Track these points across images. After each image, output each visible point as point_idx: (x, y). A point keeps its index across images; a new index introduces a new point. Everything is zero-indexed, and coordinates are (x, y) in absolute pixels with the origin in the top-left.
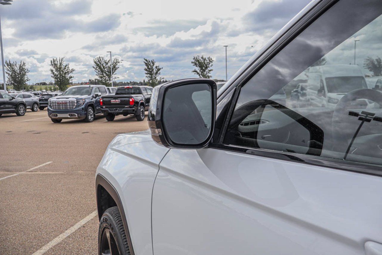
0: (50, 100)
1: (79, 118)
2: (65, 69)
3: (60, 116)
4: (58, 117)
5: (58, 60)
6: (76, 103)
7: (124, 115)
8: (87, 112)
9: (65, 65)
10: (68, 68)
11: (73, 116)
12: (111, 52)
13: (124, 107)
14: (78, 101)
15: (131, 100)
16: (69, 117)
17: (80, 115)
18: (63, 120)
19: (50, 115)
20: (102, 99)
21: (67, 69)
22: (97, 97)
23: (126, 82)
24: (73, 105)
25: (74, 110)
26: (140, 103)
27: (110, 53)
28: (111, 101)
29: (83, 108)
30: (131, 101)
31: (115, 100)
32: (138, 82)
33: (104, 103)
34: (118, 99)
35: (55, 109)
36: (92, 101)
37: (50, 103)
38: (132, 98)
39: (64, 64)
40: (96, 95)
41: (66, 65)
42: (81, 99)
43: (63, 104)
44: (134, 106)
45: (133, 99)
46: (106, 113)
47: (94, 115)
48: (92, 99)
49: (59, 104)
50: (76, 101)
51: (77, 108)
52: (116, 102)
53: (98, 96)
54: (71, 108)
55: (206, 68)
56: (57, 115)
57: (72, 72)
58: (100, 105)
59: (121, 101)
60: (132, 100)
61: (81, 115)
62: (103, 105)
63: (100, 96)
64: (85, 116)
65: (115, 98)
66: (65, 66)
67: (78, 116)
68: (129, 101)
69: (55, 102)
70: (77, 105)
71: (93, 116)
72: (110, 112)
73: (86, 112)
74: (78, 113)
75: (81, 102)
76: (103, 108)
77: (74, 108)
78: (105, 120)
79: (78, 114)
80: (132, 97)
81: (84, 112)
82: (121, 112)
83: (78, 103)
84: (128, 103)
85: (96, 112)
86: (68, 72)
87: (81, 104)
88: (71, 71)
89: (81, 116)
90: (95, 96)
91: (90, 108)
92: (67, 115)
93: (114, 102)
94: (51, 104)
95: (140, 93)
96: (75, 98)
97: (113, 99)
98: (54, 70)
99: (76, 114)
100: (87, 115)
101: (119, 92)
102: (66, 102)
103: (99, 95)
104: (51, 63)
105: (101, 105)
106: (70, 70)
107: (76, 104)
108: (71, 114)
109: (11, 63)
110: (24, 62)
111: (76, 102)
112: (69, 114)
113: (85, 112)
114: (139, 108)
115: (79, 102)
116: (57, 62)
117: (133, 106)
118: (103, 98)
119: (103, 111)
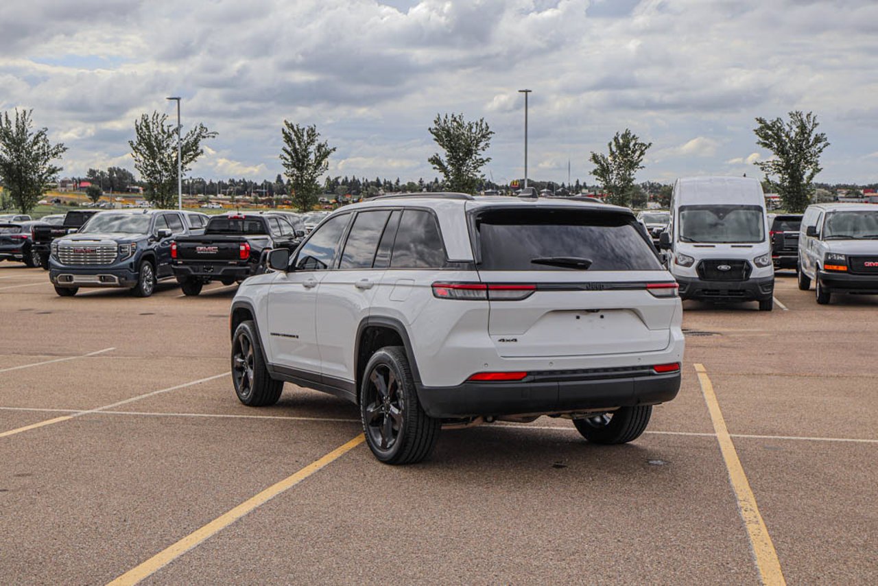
0: (57, 242)
1: (121, 285)
2: (35, 143)
3: (77, 279)
4: (73, 282)
5: (13, 119)
6: (117, 252)
7: (225, 283)
8: (139, 272)
9: (36, 133)
10: (45, 140)
11: (107, 281)
12: (178, 99)
13: (226, 264)
14: (121, 248)
15: (242, 248)
16: (99, 282)
17: (123, 279)
18: (81, 291)
19: (55, 278)
20: (177, 245)
21: (41, 144)
22: (163, 239)
23: (215, 181)
24: (109, 257)
25: (111, 267)
26: (262, 254)
28: (197, 248)
29: (131, 264)
30: (242, 251)
31: (207, 247)
32: (259, 184)
33: (181, 253)
34: (214, 244)
35: (67, 263)
36: (152, 246)
37: (56, 249)
38: (246, 243)
39: (33, 128)
40: (159, 232)
41: (41, 133)
42: (128, 243)
43: (86, 252)
44: (250, 261)
45: (248, 246)
46: (183, 276)
47: (155, 281)
48: (149, 244)
49: (77, 252)
50: (118, 246)
51: (117, 263)
52: (208, 251)
53: (166, 237)
54: (105, 263)
55: (469, 153)
56: (71, 278)
57: (56, 153)
58: (171, 257)
59: (218, 249)
60: (246, 248)
61: (126, 279)
62: (177, 258)
63: (170, 235)
64: (135, 282)
65: (206, 243)
66: (38, 137)
67: (120, 281)
68: (239, 249)
69: (69, 248)
70: (118, 255)
71: (151, 283)
72: (193, 273)
73: (137, 273)
74: (121, 274)
75: (128, 249)
76: (177, 265)
77: (112, 262)
78: (180, 292)
79: (120, 277)
80: (246, 241)
81: (133, 273)
82: (220, 274)
83: (121, 252)
84: (235, 254)
85: (158, 274)
86: (44, 154)
87: (129, 254)
88: (54, 152)
89: (127, 282)
90: (157, 236)
91: (147, 265)
92: (95, 279)
93: (202, 250)
94: (58, 251)
95: (264, 230)
96: (116, 241)
97: (200, 244)
99: (116, 278)
100: (139, 279)
101: (215, 227)
102: (94, 249)
103: (167, 234)
105: (173, 258)
106: (52, 148)
107: (116, 254)
108: (104, 277)
111: (116, 248)
112: (101, 277)
113: (135, 272)
114: (261, 267)
115: (122, 250)
116: (10, 123)
117: (247, 262)
118: (178, 240)
119: (177, 273)
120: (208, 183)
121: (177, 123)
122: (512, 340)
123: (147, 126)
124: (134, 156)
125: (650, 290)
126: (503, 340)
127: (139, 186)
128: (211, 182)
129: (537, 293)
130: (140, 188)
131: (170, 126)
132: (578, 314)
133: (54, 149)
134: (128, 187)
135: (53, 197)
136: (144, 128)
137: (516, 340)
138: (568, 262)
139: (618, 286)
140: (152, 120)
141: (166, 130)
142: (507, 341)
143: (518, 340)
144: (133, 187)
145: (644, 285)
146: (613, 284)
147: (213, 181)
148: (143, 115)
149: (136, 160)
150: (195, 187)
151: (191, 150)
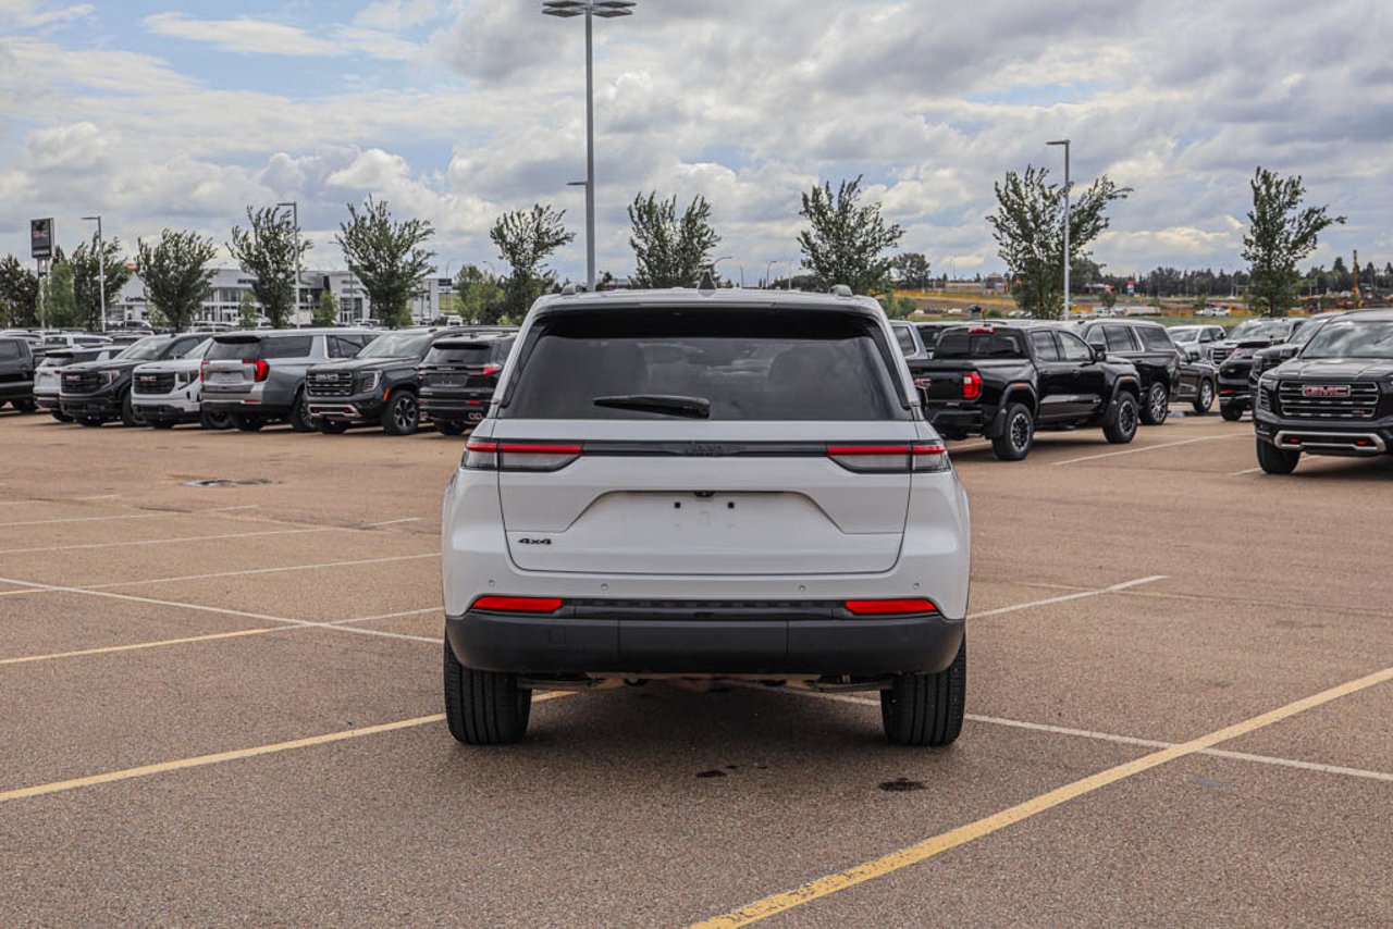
2: (861, 226)
5: (835, 192)
9: (863, 210)
10: (876, 219)
12: (1066, 143)
13: (944, 407)
15: (968, 380)
21: (869, 227)
26: (1008, 391)
27: (1063, 147)
30: (968, 385)
38: (975, 373)
39: (857, 208)
44: (981, 401)
45: (978, 377)
57: (891, 239)
59: (932, 382)
60: (973, 381)
66: (865, 214)
68: (962, 381)
80: (975, 369)
84: (957, 390)
86: (874, 241)
88: (888, 236)
95: (1020, 352)
98: (813, 232)
101: (949, 348)
104: (802, 204)
106: (885, 230)
109: (655, 201)
110: (707, 201)
114: (1004, 411)
116: (830, 197)
117: (978, 403)
120: (1217, 275)
121: (1064, 180)
122: (542, 542)
123: (1016, 191)
124: (997, 238)
125: (836, 457)
126: (528, 541)
127: (1105, 284)
128: (1221, 273)
129: (583, 461)
130: (1107, 286)
131: (1053, 187)
132: (677, 499)
133: (888, 233)
134: (1087, 285)
135: (969, 304)
136: (1011, 194)
137: (549, 542)
138: (663, 404)
139: (749, 448)
140: (1024, 181)
141: (1048, 193)
142: (535, 542)
143: (553, 541)
144: (1095, 285)
145: (823, 447)
146: (741, 446)
147: (1226, 273)
148: (1008, 175)
149: (1001, 244)
150: (1195, 282)
151: (1085, 221)
